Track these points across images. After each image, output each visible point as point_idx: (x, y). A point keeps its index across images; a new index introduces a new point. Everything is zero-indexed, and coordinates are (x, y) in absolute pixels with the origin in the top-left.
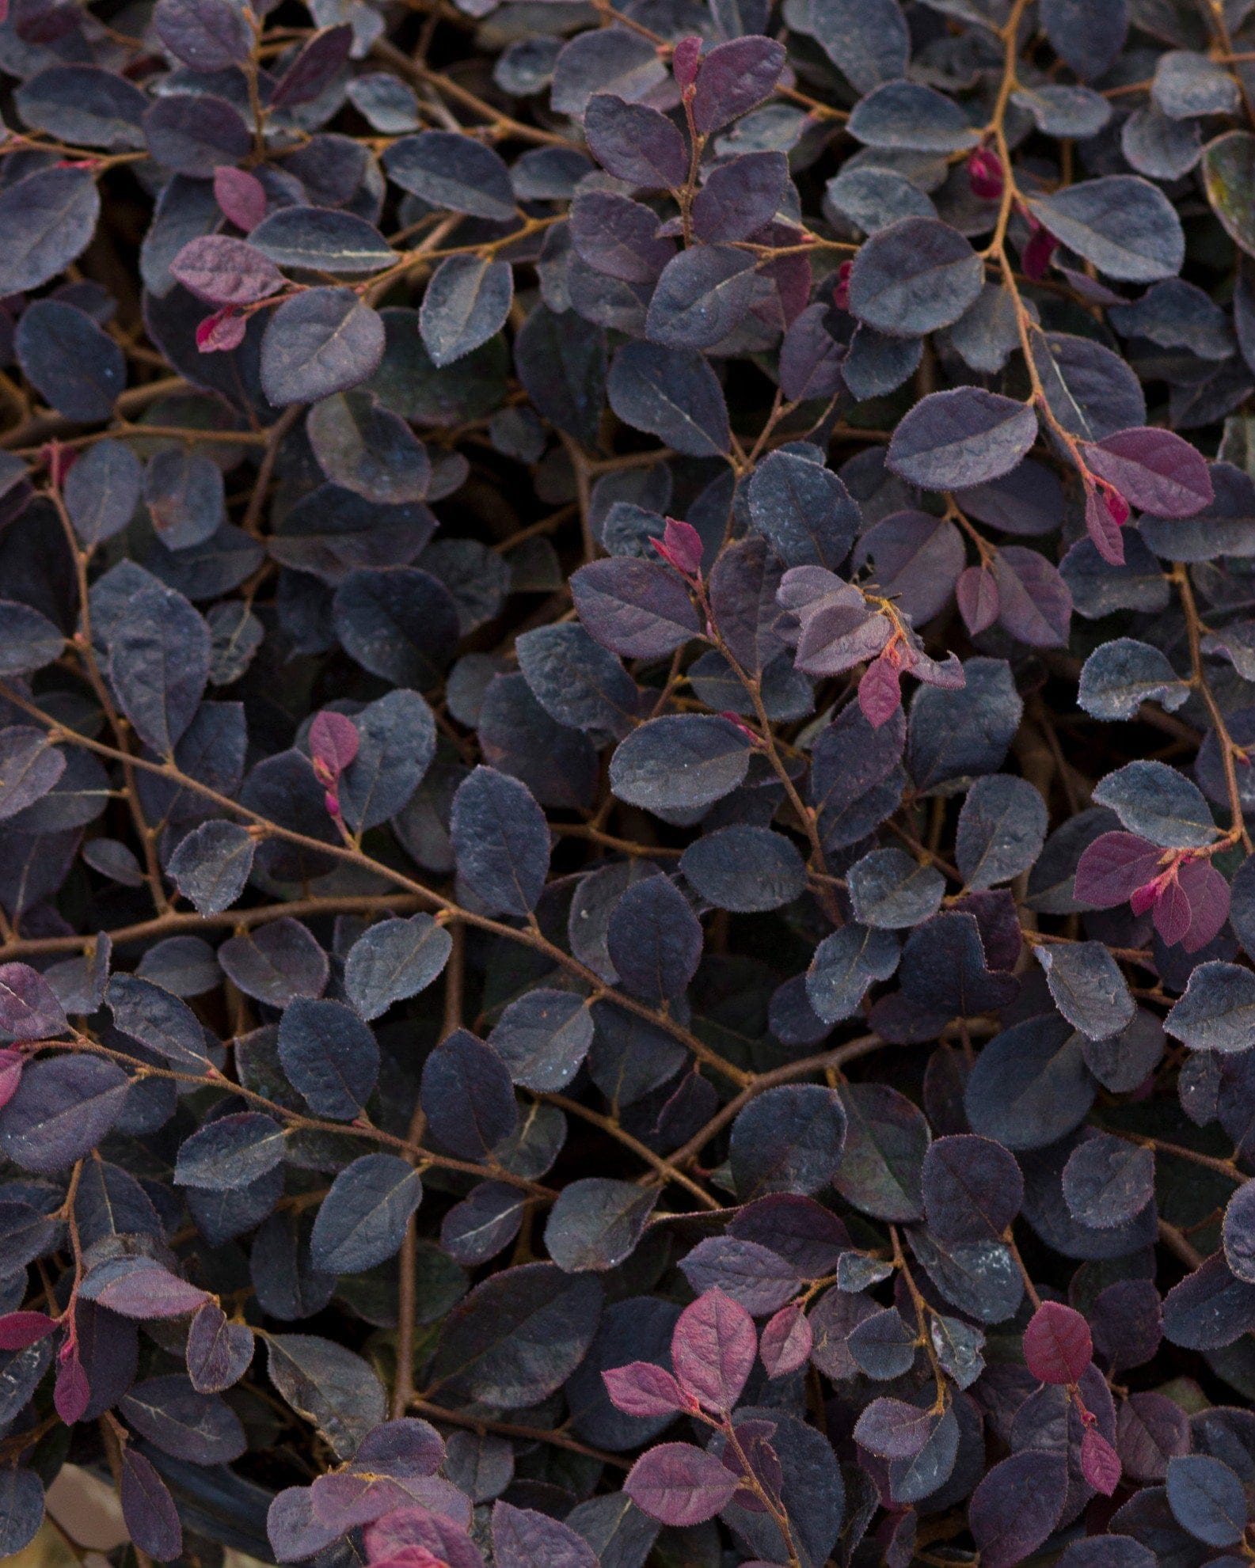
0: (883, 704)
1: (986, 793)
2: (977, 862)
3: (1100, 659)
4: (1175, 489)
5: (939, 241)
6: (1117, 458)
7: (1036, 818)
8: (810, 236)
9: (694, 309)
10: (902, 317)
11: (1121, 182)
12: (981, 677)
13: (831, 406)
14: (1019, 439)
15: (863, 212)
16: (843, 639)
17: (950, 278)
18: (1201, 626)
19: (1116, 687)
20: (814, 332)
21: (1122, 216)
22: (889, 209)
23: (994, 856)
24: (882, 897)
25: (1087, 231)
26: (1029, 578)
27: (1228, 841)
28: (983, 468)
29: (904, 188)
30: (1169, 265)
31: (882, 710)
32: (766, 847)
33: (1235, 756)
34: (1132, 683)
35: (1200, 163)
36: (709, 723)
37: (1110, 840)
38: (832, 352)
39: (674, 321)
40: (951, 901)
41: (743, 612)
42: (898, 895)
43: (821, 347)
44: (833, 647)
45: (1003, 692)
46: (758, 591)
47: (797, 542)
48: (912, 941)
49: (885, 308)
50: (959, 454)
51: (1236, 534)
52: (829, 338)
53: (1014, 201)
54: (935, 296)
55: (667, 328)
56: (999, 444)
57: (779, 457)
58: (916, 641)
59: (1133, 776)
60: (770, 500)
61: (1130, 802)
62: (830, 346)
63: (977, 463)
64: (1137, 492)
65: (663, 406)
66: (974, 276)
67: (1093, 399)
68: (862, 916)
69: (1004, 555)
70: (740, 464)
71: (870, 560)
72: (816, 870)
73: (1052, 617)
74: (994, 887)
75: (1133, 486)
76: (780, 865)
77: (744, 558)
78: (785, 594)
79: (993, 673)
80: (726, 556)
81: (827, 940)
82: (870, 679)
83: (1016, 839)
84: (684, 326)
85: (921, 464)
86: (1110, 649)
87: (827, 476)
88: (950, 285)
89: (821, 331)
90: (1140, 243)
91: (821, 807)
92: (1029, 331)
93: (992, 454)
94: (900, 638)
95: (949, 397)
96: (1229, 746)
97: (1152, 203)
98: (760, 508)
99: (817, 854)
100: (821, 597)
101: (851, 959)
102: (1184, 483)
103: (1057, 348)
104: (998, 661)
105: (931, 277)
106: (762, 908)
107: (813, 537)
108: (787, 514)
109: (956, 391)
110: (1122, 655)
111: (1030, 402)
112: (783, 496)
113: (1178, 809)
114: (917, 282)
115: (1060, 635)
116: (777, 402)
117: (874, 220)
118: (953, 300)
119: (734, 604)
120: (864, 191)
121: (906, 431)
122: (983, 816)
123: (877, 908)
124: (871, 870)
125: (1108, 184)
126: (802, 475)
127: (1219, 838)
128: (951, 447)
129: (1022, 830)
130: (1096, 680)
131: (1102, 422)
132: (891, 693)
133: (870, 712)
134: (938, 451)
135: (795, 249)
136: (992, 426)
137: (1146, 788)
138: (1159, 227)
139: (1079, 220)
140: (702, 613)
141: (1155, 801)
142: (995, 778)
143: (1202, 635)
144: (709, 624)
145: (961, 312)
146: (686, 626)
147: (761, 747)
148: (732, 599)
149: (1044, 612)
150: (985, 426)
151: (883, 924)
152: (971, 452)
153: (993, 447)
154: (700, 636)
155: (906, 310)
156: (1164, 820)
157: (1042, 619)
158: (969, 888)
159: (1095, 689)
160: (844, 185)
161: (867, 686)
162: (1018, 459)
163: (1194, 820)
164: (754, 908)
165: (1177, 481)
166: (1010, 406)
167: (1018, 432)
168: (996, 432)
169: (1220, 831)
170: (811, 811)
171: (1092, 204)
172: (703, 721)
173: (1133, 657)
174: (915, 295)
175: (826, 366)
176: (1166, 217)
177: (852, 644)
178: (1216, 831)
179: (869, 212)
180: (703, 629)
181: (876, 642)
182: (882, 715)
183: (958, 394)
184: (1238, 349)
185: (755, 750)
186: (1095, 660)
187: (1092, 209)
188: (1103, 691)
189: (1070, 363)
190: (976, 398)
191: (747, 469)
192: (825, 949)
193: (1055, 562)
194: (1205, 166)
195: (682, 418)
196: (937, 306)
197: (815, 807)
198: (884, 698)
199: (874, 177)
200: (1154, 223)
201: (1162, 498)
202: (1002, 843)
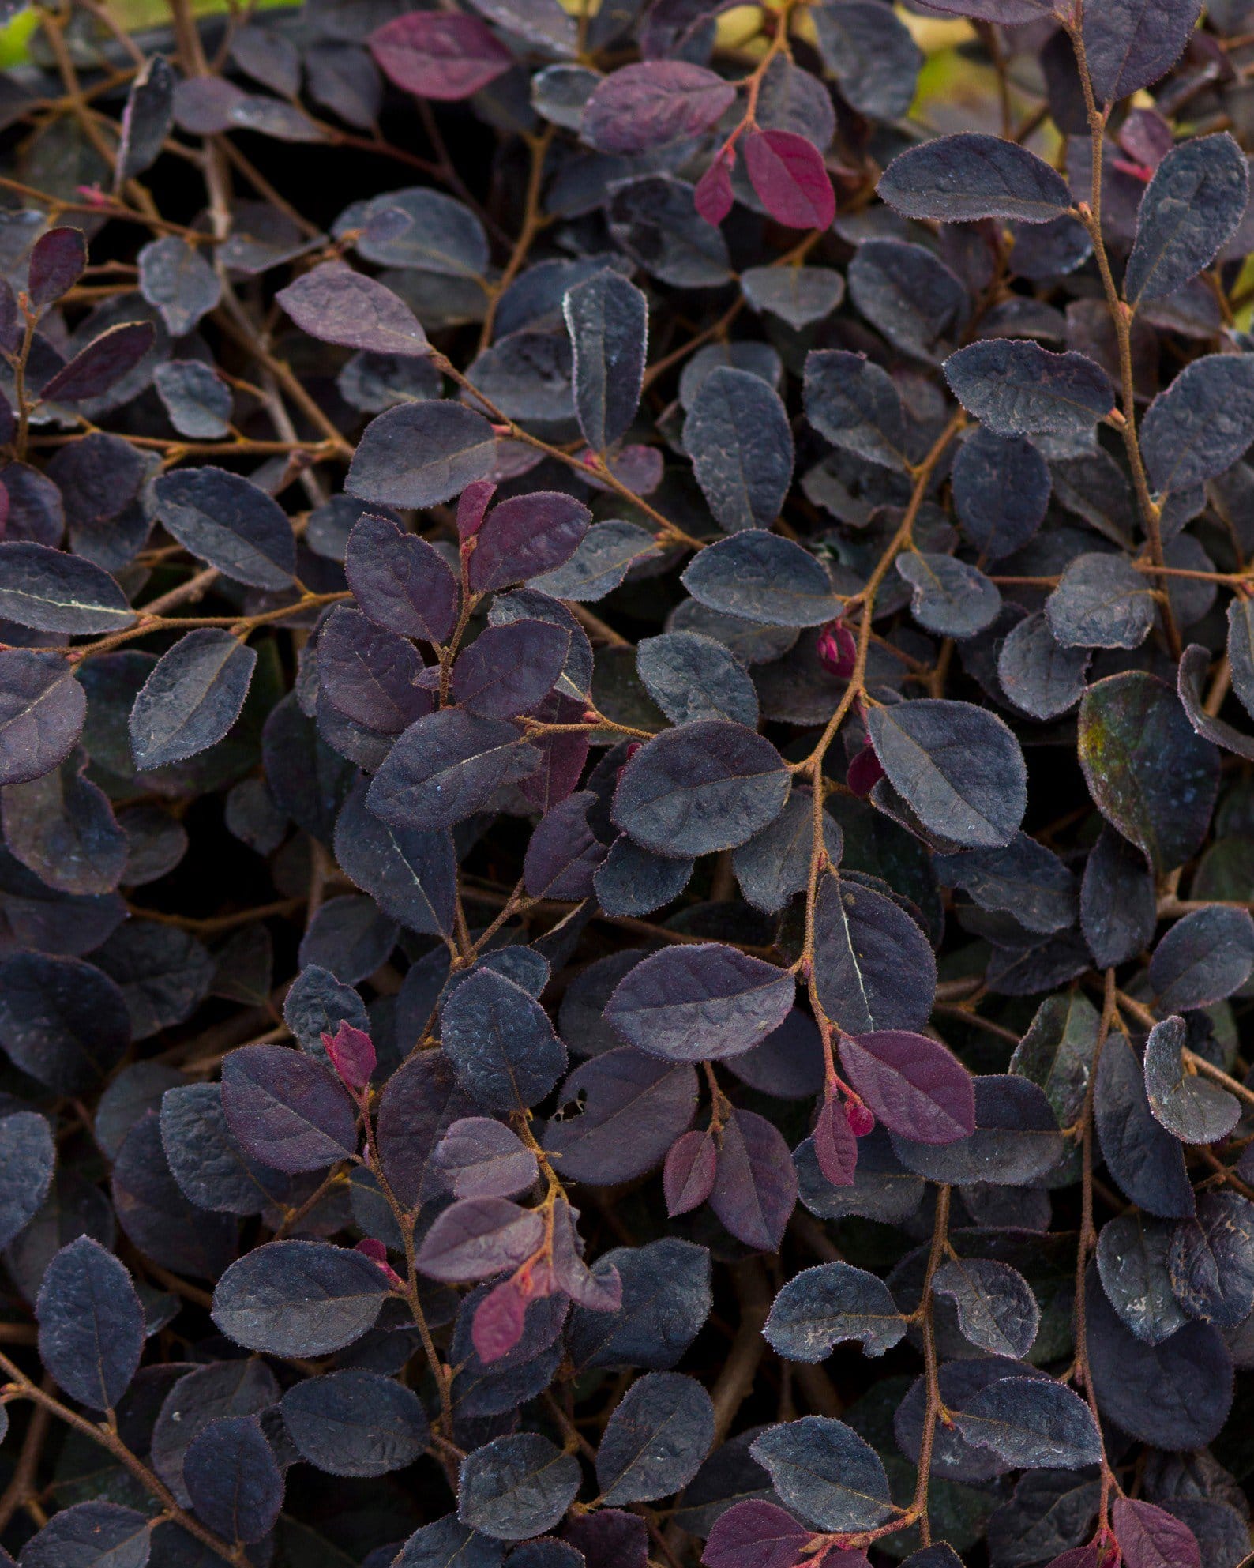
0: (500, 1337)
1: (652, 1393)
2: (621, 1471)
3: (803, 1284)
4: (934, 1109)
5: (741, 750)
6: (874, 1059)
7: (701, 1433)
8: (593, 714)
9: (429, 783)
10: (674, 833)
11: (976, 715)
12: (674, 1262)
13: (578, 908)
14: (768, 1012)
15: (668, 689)
16: (482, 1240)
17: (748, 791)
18: (947, 1246)
19: (815, 1317)
20: (574, 823)
21: (967, 754)
22: (703, 689)
23: (642, 1467)
24: (499, 1491)
25: (926, 758)
26: (758, 1155)
27: (899, 1523)
28: (716, 1041)
29: (728, 665)
30: (1002, 832)
31: (497, 1343)
32: (387, 1399)
33: (938, 1417)
34: (837, 1314)
35: (1078, 703)
36: (344, 1257)
37: (754, 1509)
38: (588, 852)
39: (402, 794)
40: (581, 1510)
41: (417, 1132)
42: (520, 1491)
43: (579, 843)
44: (467, 1248)
45: (695, 1285)
46: (440, 1112)
47: (491, 1073)
48: (514, 1557)
49: (656, 819)
50: (691, 1018)
51: (1011, 1150)
52: (589, 835)
53: (856, 698)
54: (723, 811)
55: (392, 801)
56: (743, 1013)
57: (487, 976)
58: (577, 1245)
59: (805, 1432)
60: (468, 1021)
61: (794, 1461)
62: (590, 843)
63: (711, 1034)
64: (887, 1105)
65: (394, 859)
66: (776, 794)
67: (879, 966)
68: (467, 1515)
69: (738, 1118)
70: (460, 953)
71: (582, 1095)
72: (441, 1434)
73: (769, 1210)
74: (628, 1508)
75: (884, 1096)
76: (399, 1420)
77: (431, 1071)
78: (446, 1149)
79: (688, 1260)
80: (411, 1066)
81: (426, 1528)
82: (491, 1305)
83: (673, 1452)
84: (414, 802)
85: (645, 1021)
86: (818, 1274)
87: (535, 1011)
88: (745, 799)
89: (582, 824)
90: (978, 793)
91: (459, 1367)
92: (823, 873)
93: (730, 1025)
94: (544, 1255)
95: (694, 952)
96: (936, 1404)
97: (1003, 751)
98: (452, 1029)
99: (444, 1417)
100: (489, 1158)
101: (449, 1555)
102: (943, 1106)
103: (851, 899)
104: (697, 1247)
105: (724, 787)
106: (362, 1473)
107: (510, 1070)
108: (483, 1041)
109: (704, 946)
110: (833, 1280)
111: (794, 969)
112: (484, 1020)
113: (850, 1475)
114: (706, 791)
115: (772, 1237)
116: (516, 893)
117: (680, 701)
118: (743, 818)
119: (407, 1123)
120: (680, 660)
121: (635, 982)
122: (641, 1419)
123: (489, 1506)
124: (494, 1458)
125: (962, 710)
126: (509, 1002)
127: (893, 1518)
128: (687, 1008)
129: (681, 1443)
130: (792, 1307)
131: (883, 994)
132: (511, 1326)
133: (484, 1344)
134: (670, 1008)
135: (571, 727)
136: (740, 991)
137: (818, 1447)
138: (1004, 783)
139: (921, 744)
140: (362, 1134)
141: (824, 1462)
142: (666, 1376)
143: (945, 1259)
144: (367, 1146)
145: (748, 836)
146: (340, 1142)
147: (401, 1292)
148: (406, 1118)
149: (763, 1202)
150: (731, 990)
151: (488, 1531)
152: (708, 1018)
153: (736, 1015)
154: (355, 1157)
155: (681, 826)
156: (830, 1487)
157: (758, 1209)
158: (603, 1500)
159: (789, 1318)
160: (658, 650)
161: (485, 1312)
162: (758, 1038)
163: (867, 1492)
164: (352, 1472)
165: (937, 1102)
166: (767, 972)
167: (768, 1004)
168: (744, 997)
169: (895, 1508)
170: (447, 1367)
171: (940, 728)
172: (336, 1254)
173: (845, 1284)
174: (699, 806)
175: (579, 865)
176: (1013, 773)
177: (490, 1248)
178: (889, 1508)
179: (676, 690)
180: (360, 1152)
181: (519, 1250)
182: (496, 1350)
183: (705, 951)
184: (1078, 921)
185: (392, 1294)
186: (795, 1286)
187: (938, 734)
188: (799, 1320)
189: (861, 919)
190: (727, 958)
191: (465, 964)
192: (419, 1539)
193: (792, 1146)
194: (1082, 710)
195: (413, 879)
196: (723, 823)
197: (453, 1367)
198: (503, 1330)
199: (695, 648)
200: (999, 775)
201: (914, 1117)
202: (656, 1453)
